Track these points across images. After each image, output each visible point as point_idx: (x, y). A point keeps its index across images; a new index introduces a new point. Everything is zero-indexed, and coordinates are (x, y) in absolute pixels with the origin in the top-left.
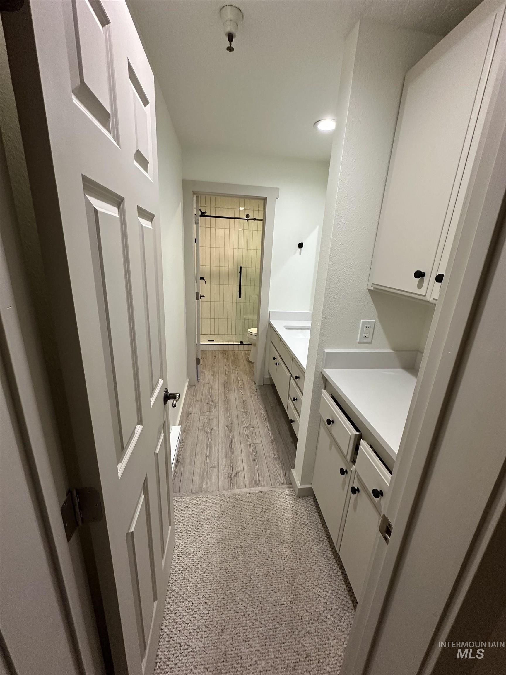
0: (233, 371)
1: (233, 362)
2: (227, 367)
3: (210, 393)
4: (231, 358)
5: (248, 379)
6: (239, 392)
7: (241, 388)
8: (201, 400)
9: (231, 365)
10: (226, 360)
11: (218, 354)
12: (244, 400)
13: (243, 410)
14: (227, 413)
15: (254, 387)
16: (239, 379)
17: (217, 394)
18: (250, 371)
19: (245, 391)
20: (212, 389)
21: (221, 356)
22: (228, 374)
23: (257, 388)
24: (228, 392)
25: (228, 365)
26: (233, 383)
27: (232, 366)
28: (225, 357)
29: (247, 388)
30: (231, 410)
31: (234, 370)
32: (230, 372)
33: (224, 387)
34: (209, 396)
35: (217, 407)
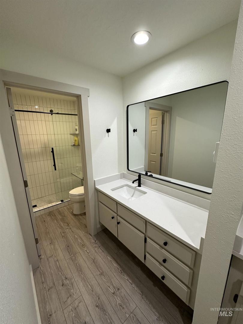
0: (67, 230)
1: (63, 220)
2: (60, 229)
3: (59, 269)
4: (59, 217)
5: (83, 232)
6: (84, 251)
7: (83, 246)
8: (54, 284)
9: (62, 224)
10: (56, 221)
11: (46, 217)
12: (93, 259)
13: (99, 273)
14: (87, 286)
15: (92, 240)
16: (76, 236)
17: (66, 265)
18: (81, 225)
19: (88, 248)
20: (58, 262)
21: (50, 218)
22: (64, 236)
23: (95, 239)
24: (75, 258)
25: (60, 225)
26: (73, 244)
27: (64, 225)
28: (53, 218)
29: (87, 243)
30: (89, 279)
31: (67, 228)
32: (65, 232)
33: (68, 253)
34: (60, 273)
35: (75, 284)
